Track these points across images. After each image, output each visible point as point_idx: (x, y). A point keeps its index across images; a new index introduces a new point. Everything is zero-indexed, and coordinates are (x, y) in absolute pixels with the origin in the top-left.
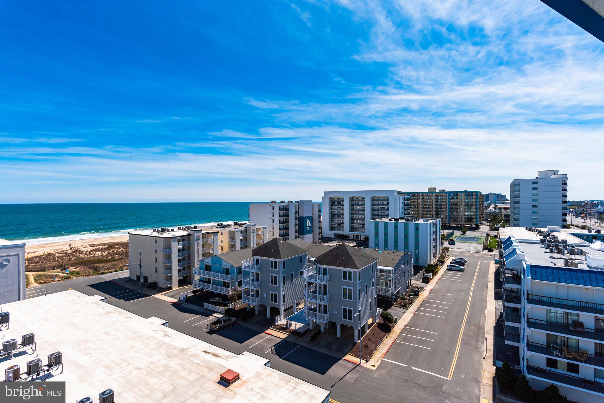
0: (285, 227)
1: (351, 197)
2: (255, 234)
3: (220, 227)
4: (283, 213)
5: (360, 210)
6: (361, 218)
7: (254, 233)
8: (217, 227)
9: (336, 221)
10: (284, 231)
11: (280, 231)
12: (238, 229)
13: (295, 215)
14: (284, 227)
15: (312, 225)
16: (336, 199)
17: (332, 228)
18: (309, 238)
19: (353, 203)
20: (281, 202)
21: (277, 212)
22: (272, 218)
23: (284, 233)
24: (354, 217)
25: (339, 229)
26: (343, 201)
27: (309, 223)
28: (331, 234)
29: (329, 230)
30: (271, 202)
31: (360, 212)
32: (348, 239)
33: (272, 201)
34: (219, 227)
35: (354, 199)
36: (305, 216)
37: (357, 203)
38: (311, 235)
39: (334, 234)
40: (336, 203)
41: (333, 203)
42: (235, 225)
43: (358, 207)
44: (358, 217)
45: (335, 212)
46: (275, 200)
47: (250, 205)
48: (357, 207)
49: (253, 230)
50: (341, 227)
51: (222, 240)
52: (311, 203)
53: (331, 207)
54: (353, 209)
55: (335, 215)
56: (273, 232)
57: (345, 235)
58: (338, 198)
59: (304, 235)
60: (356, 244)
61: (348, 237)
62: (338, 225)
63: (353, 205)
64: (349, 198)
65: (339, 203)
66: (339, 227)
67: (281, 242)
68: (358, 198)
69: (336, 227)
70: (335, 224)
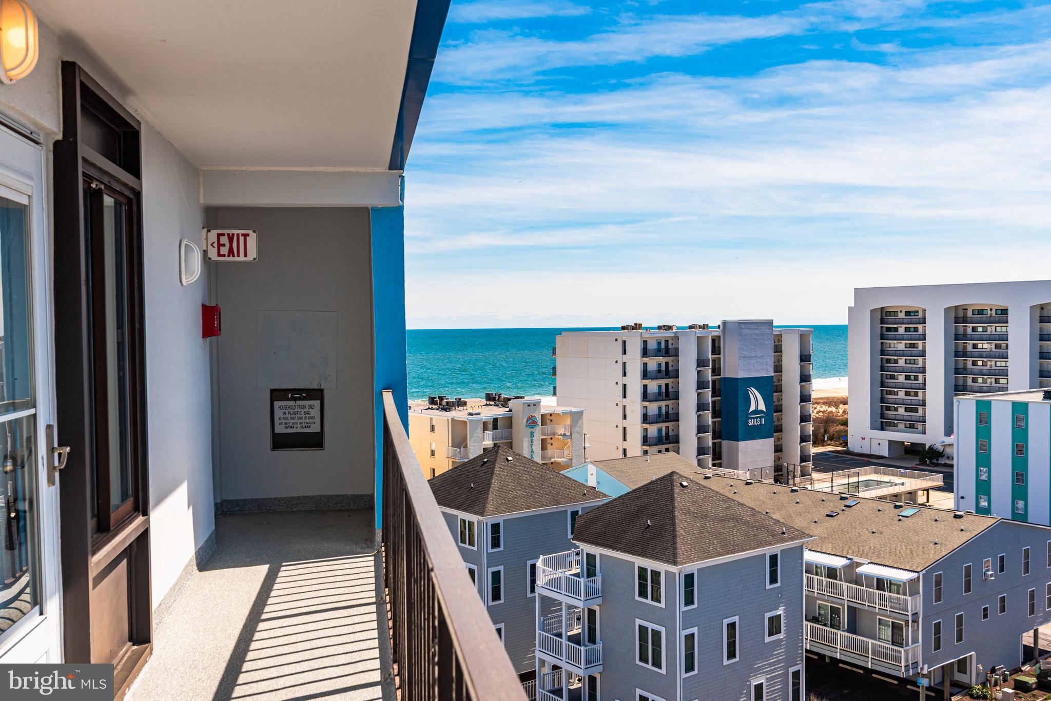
0: (667, 413)
1: (956, 307)
2: (538, 432)
4: (660, 365)
5: (991, 355)
7: (534, 427)
8: (429, 408)
9: (901, 394)
10: (663, 426)
11: (646, 425)
13: (700, 372)
14: (663, 411)
15: (775, 408)
16: (902, 315)
17: (883, 421)
18: (756, 454)
19: (965, 330)
20: (659, 328)
21: (636, 361)
22: (621, 380)
23: (664, 434)
24: (970, 382)
25: (912, 426)
26: (923, 320)
27: (757, 401)
28: (881, 442)
29: (873, 428)
30: (623, 328)
31: (993, 363)
32: (942, 461)
33: (625, 325)
34: (434, 407)
35: (970, 314)
36: (742, 375)
37: (980, 329)
38: (769, 443)
39: (891, 443)
40: (901, 330)
41: (888, 330)
42: (492, 403)
43: (986, 346)
44: (984, 382)
45: (896, 362)
46: (638, 322)
47: (558, 338)
48: (980, 346)
49: (530, 421)
50: (917, 419)
51: (434, 449)
52: (768, 331)
53: (882, 343)
54: (965, 354)
55: (896, 374)
56: (625, 429)
57: (931, 448)
58: (909, 312)
59: (738, 441)
60: (940, 483)
61: (940, 454)
62: (906, 411)
63: (965, 336)
64: (947, 310)
65: (912, 330)
66: (909, 418)
67: (508, 460)
68: (985, 312)
69: (898, 417)
70: (897, 408)
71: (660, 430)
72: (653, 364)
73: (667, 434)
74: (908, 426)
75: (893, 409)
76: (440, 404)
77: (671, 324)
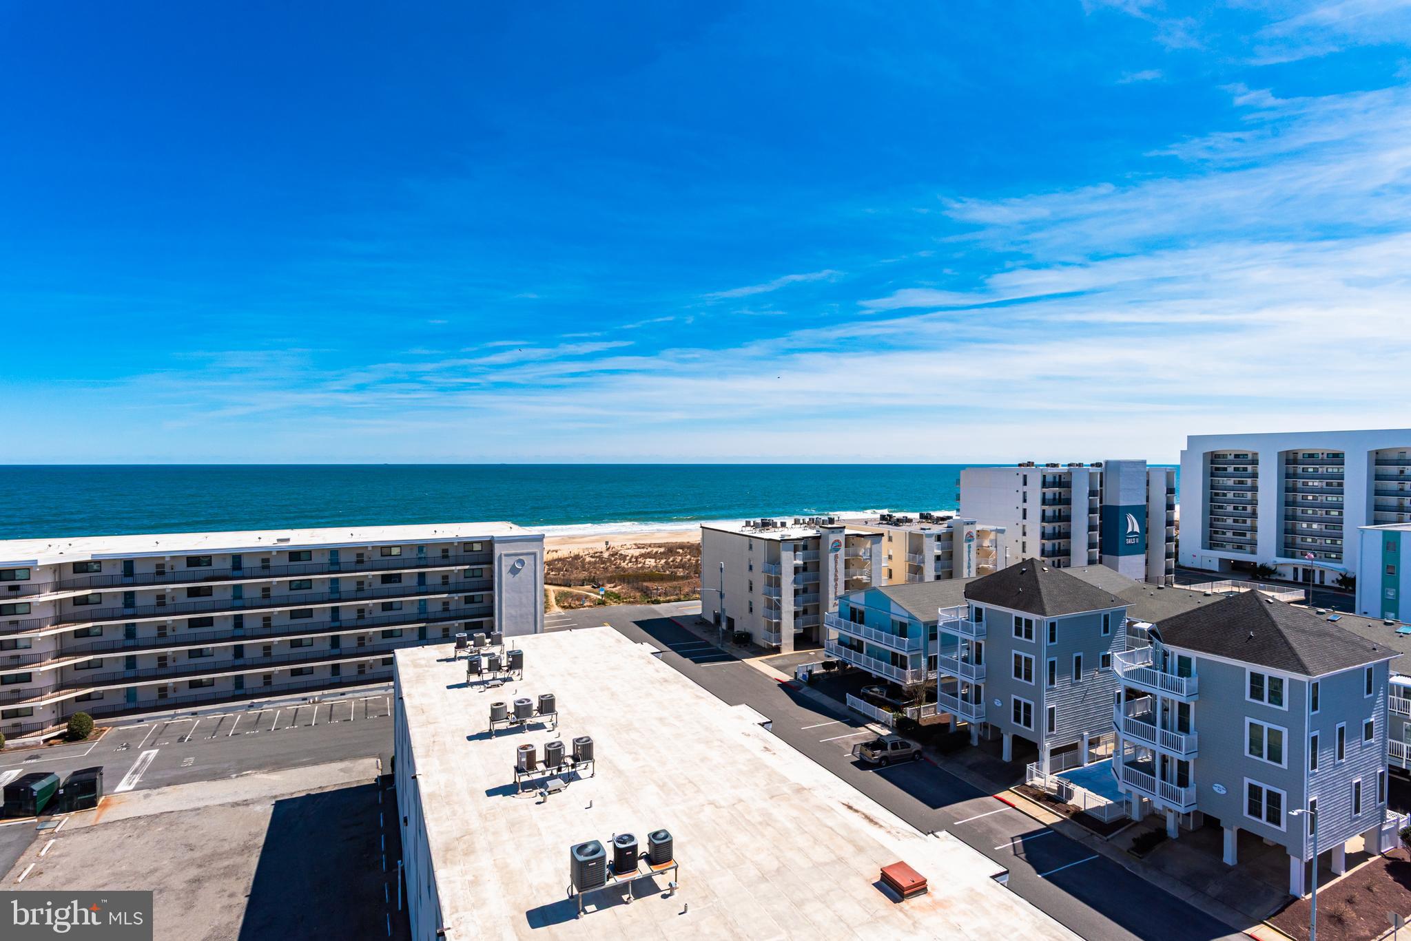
0: (1059, 532)
1: (1287, 452)
2: (974, 544)
3: (887, 524)
4: (1055, 494)
5: (1321, 491)
6: (1324, 516)
7: (970, 541)
8: (880, 523)
9: (1230, 521)
10: (1056, 542)
11: (1044, 541)
12: (930, 529)
13: (1090, 500)
15: (1145, 530)
16: (1232, 457)
17: (1212, 540)
18: (1131, 567)
19: (1295, 471)
20: (1047, 465)
21: (1035, 491)
22: (1022, 506)
23: (1057, 548)
24: (1299, 513)
25: (1240, 548)
26: (1255, 462)
27: (1133, 525)
28: (1212, 559)
29: (1203, 548)
30: (1020, 465)
31: (1324, 498)
32: (1274, 577)
33: (1021, 462)
34: (884, 522)
35: (1300, 456)
36: (1122, 503)
37: (1311, 470)
38: (1141, 558)
39: (1221, 561)
40: (1231, 469)
41: (1217, 469)
42: (924, 520)
43: (1316, 484)
44: (1315, 513)
45: (1225, 495)
46: (1031, 461)
47: (962, 472)
48: (1310, 484)
49: (968, 536)
50: (1246, 542)
51: (891, 553)
52: (1142, 469)
53: (1212, 480)
54: (1295, 490)
55: (1225, 505)
56: (1024, 543)
57: (1261, 566)
58: (1239, 455)
59: (1118, 556)
60: (1303, 597)
61: (1274, 572)
62: (1234, 535)
63: (1295, 475)
64: (1279, 453)
65: (1241, 469)
66: (1238, 541)
67: (1044, 571)
68: (1316, 456)
69: (1227, 540)
70: (1225, 532)
71: (1054, 545)
72: (1050, 492)
73: (1059, 548)
74: (1236, 547)
75: (1220, 533)
76: (890, 520)
77: (1056, 463)
